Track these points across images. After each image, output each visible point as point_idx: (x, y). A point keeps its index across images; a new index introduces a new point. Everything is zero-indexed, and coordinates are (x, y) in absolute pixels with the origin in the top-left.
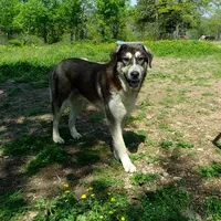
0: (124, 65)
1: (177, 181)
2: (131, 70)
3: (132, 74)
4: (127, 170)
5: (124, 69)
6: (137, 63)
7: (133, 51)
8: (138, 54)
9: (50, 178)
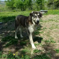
0: (34, 18)
3: (37, 21)
5: (34, 19)
6: (38, 17)
9: (11, 48)
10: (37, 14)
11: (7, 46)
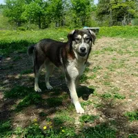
1: (110, 121)
2: (80, 47)
4: (78, 112)
7: (82, 34)
8: (85, 36)
10: (82, 35)
11: (20, 108)
